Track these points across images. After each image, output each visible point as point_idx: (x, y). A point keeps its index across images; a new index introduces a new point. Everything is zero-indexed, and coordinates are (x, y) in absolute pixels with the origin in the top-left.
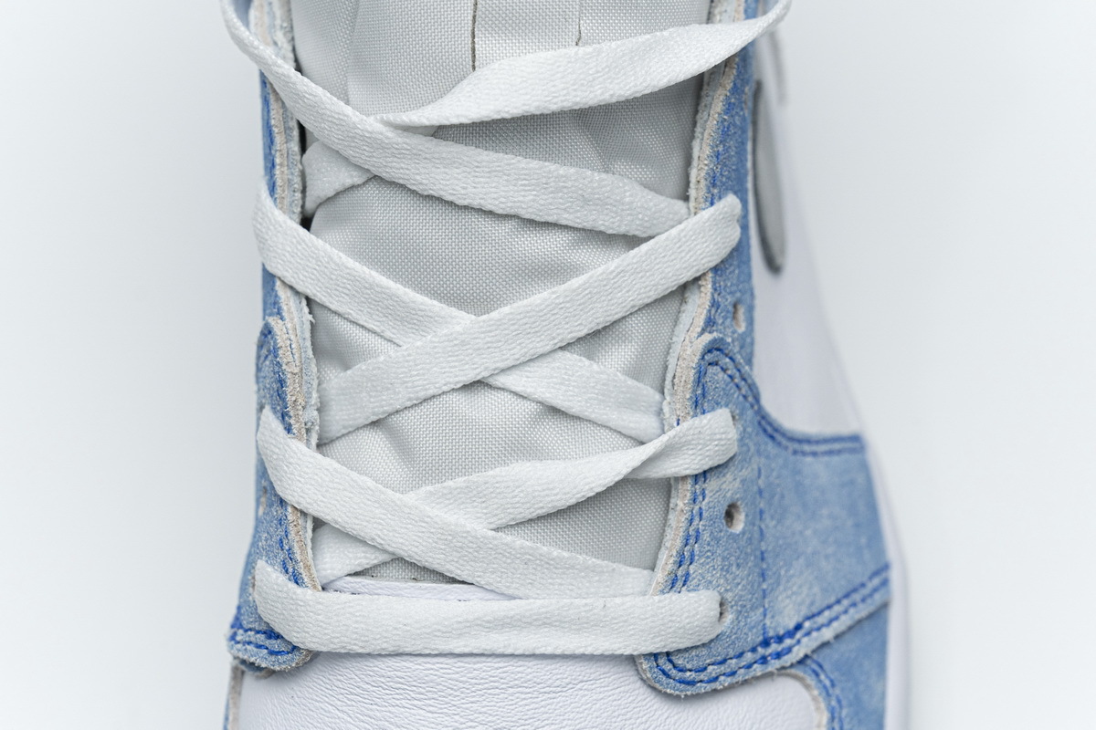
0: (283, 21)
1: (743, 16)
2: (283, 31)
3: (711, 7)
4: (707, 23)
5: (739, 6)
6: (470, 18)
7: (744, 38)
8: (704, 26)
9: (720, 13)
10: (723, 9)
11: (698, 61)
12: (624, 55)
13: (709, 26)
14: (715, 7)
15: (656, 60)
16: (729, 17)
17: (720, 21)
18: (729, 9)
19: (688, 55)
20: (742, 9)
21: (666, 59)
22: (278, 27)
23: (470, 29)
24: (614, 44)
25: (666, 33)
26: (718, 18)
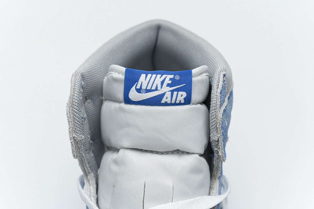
0: (93, 194)
1: (218, 194)
2: (93, 197)
3: (210, 191)
4: (209, 195)
5: (217, 191)
6: (143, 197)
7: (218, 201)
8: (208, 196)
9: (212, 193)
10: (213, 192)
11: (206, 207)
12: (185, 204)
13: (209, 196)
14: (211, 191)
15: (194, 206)
16: (214, 194)
17: (212, 195)
18: (214, 192)
19: (203, 205)
20: (218, 192)
21: (197, 206)
22: (92, 196)
23: (142, 200)
24: (182, 202)
25: (198, 198)
26: (211, 194)
